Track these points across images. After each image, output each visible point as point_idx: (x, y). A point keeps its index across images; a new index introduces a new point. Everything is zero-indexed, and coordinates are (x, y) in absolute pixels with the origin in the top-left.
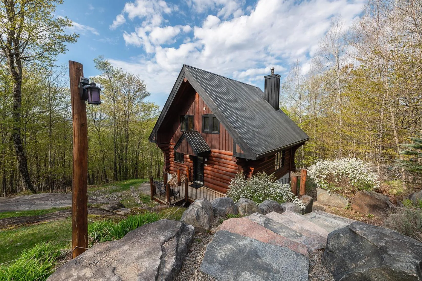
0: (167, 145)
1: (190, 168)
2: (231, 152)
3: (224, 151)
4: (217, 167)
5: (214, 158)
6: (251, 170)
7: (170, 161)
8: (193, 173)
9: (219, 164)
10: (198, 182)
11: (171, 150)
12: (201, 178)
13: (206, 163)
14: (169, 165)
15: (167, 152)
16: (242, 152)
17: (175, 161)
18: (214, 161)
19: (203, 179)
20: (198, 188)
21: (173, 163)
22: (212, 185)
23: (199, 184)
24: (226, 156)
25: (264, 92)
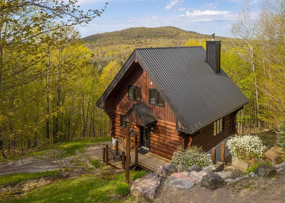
0: (113, 110)
1: (137, 134)
2: (174, 123)
3: (168, 122)
4: (163, 135)
5: (159, 128)
6: (190, 140)
7: (115, 126)
8: (140, 139)
9: (165, 132)
10: (145, 148)
11: (117, 116)
12: (147, 144)
13: (152, 131)
14: (114, 129)
15: (113, 117)
16: (183, 127)
17: (121, 127)
18: (159, 130)
19: (149, 146)
20: (144, 154)
21: (118, 128)
22: (158, 151)
23: (145, 150)
24: (170, 126)
25: (206, 50)
